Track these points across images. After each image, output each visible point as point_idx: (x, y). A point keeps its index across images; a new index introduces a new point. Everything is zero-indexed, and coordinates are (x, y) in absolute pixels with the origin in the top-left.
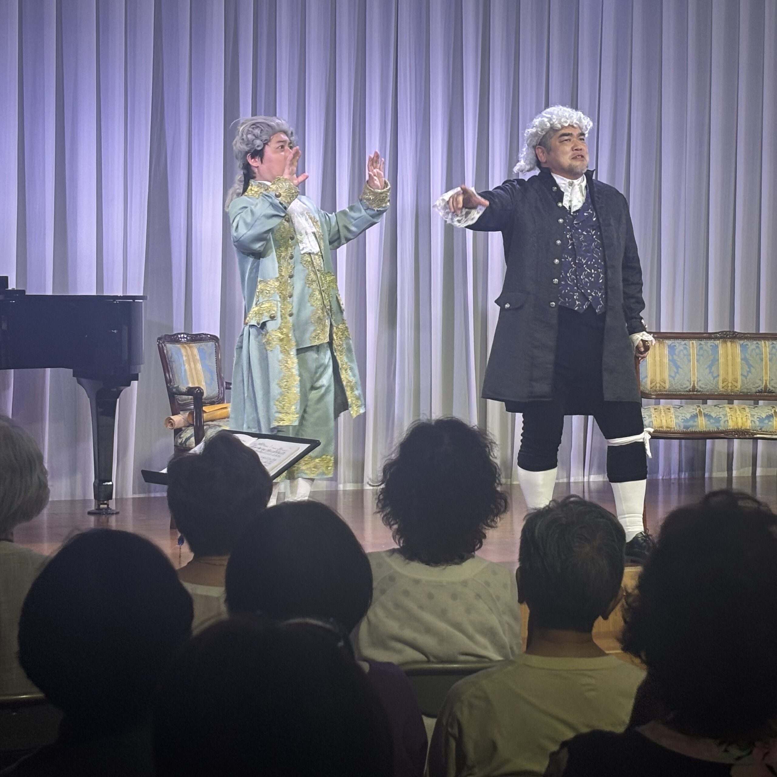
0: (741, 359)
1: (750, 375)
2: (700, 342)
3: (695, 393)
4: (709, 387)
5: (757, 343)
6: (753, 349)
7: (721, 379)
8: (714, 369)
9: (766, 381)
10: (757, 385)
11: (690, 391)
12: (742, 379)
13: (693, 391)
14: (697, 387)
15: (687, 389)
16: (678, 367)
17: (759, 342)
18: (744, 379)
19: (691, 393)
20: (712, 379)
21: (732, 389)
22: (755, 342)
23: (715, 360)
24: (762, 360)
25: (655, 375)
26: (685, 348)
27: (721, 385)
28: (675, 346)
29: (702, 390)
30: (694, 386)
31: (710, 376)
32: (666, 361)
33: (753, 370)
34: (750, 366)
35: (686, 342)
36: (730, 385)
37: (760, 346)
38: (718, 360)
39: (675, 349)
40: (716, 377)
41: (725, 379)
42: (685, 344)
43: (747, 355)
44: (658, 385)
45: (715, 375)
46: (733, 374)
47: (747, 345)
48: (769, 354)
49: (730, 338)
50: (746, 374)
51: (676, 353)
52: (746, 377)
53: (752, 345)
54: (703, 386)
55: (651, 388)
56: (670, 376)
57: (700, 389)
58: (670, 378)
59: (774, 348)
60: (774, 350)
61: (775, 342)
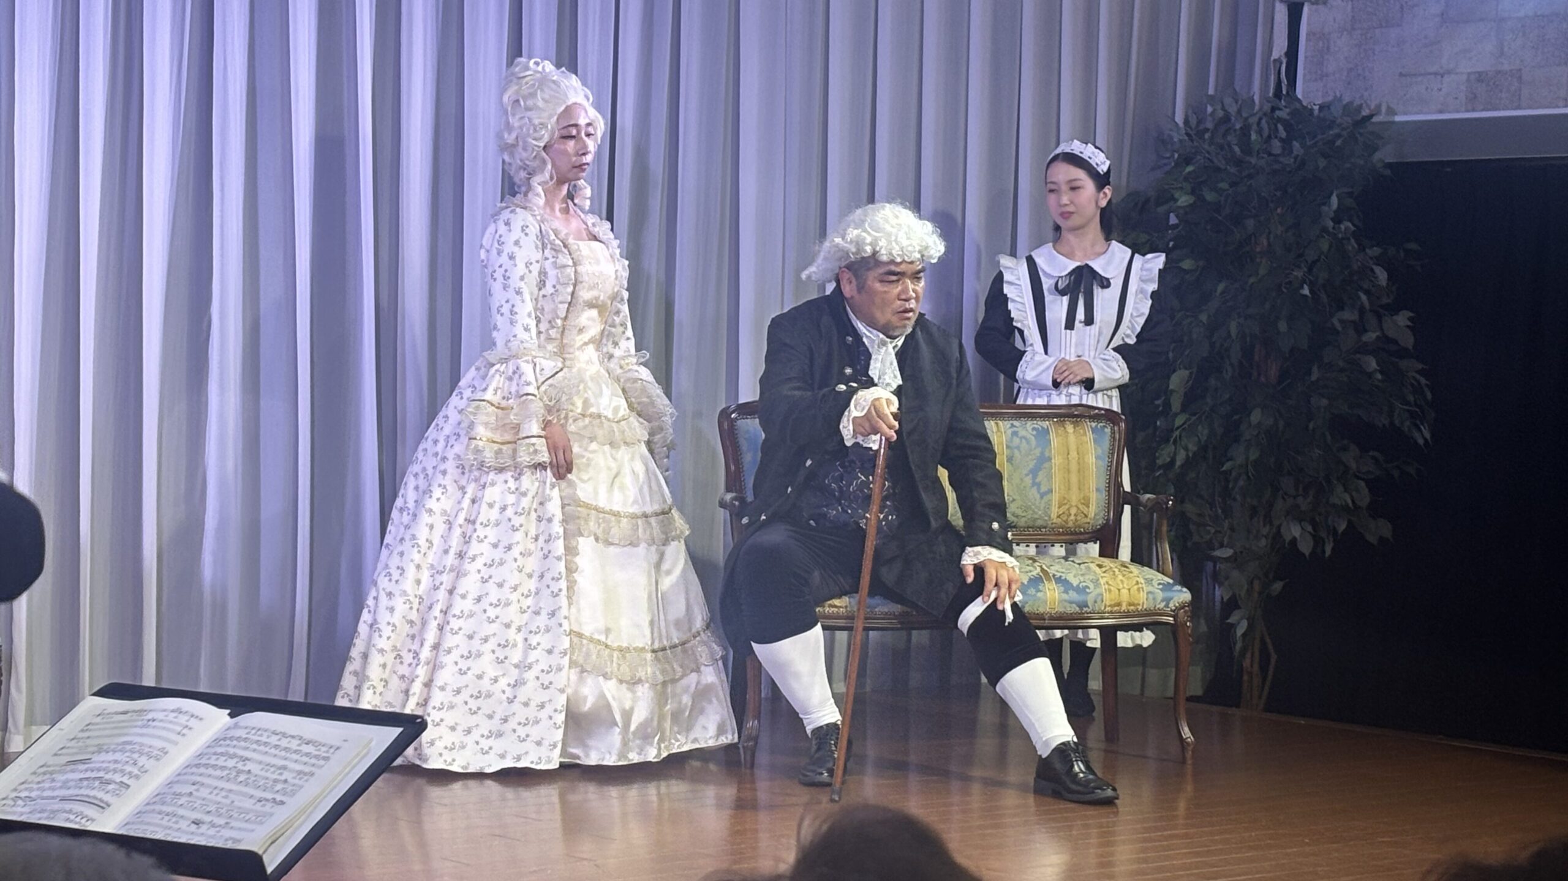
59: (1015, 434)
60: (1016, 440)
61: (1016, 423)
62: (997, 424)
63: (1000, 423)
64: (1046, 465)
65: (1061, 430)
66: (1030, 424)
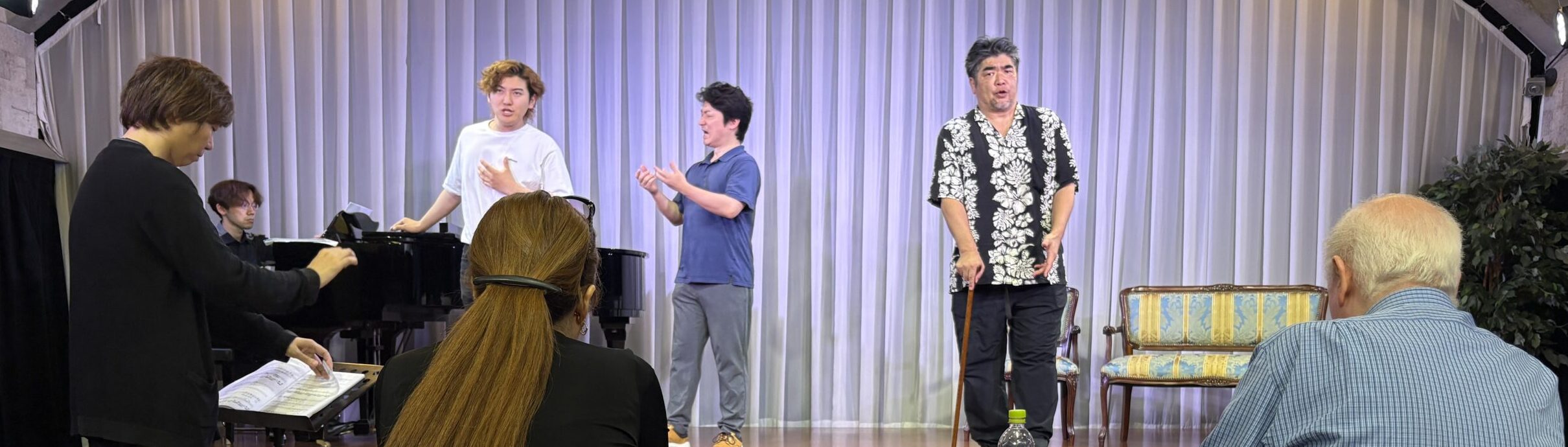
0: (1235, 311)
1: (1243, 326)
2: (1194, 295)
3: (1188, 344)
4: (1200, 338)
5: (1252, 295)
6: (1248, 301)
7: (1213, 330)
8: (1206, 321)
9: (1260, 332)
10: (1250, 336)
11: (1182, 343)
12: (1234, 331)
13: (1186, 342)
14: (1189, 339)
15: (1180, 341)
16: (1169, 319)
17: (1255, 294)
18: (1237, 330)
19: (1183, 345)
20: (1204, 330)
21: (1225, 341)
22: (1250, 294)
23: (1208, 312)
24: (1256, 312)
25: (1147, 326)
26: (1178, 301)
27: (1213, 336)
28: (1168, 299)
29: (1194, 341)
30: (1186, 338)
31: (1202, 327)
32: (1158, 313)
33: (1245, 320)
34: (1243, 318)
35: (1180, 295)
36: (1222, 336)
37: (1255, 298)
38: (1211, 312)
39: (1168, 302)
40: (1208, 328)
41: (1217, 330)
42: (1179, 297)
43: (1240, 307)
44: (1149, 337)
45: (1207, 326)
46: (1225, 326)
47: (1242, 297)
48: (1264, 305)
49: (1225, 291)
50: (1238, 325)
51: (1169, 305)
52: (1239, 329)
53: (1246, 297)
54: (1195, 337)
55: (1143, 340)
56: (1162, 328)
57: (1191, 341)
58: (1162, 330)
59: (1269, 299)
60: (1269, 302)
61: (1271, 294)
62: (1260, 295)
63: (1262, 294)
64: (1284, 314)
65: (1293, 297)
66: (1278, 295)
